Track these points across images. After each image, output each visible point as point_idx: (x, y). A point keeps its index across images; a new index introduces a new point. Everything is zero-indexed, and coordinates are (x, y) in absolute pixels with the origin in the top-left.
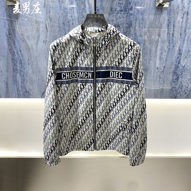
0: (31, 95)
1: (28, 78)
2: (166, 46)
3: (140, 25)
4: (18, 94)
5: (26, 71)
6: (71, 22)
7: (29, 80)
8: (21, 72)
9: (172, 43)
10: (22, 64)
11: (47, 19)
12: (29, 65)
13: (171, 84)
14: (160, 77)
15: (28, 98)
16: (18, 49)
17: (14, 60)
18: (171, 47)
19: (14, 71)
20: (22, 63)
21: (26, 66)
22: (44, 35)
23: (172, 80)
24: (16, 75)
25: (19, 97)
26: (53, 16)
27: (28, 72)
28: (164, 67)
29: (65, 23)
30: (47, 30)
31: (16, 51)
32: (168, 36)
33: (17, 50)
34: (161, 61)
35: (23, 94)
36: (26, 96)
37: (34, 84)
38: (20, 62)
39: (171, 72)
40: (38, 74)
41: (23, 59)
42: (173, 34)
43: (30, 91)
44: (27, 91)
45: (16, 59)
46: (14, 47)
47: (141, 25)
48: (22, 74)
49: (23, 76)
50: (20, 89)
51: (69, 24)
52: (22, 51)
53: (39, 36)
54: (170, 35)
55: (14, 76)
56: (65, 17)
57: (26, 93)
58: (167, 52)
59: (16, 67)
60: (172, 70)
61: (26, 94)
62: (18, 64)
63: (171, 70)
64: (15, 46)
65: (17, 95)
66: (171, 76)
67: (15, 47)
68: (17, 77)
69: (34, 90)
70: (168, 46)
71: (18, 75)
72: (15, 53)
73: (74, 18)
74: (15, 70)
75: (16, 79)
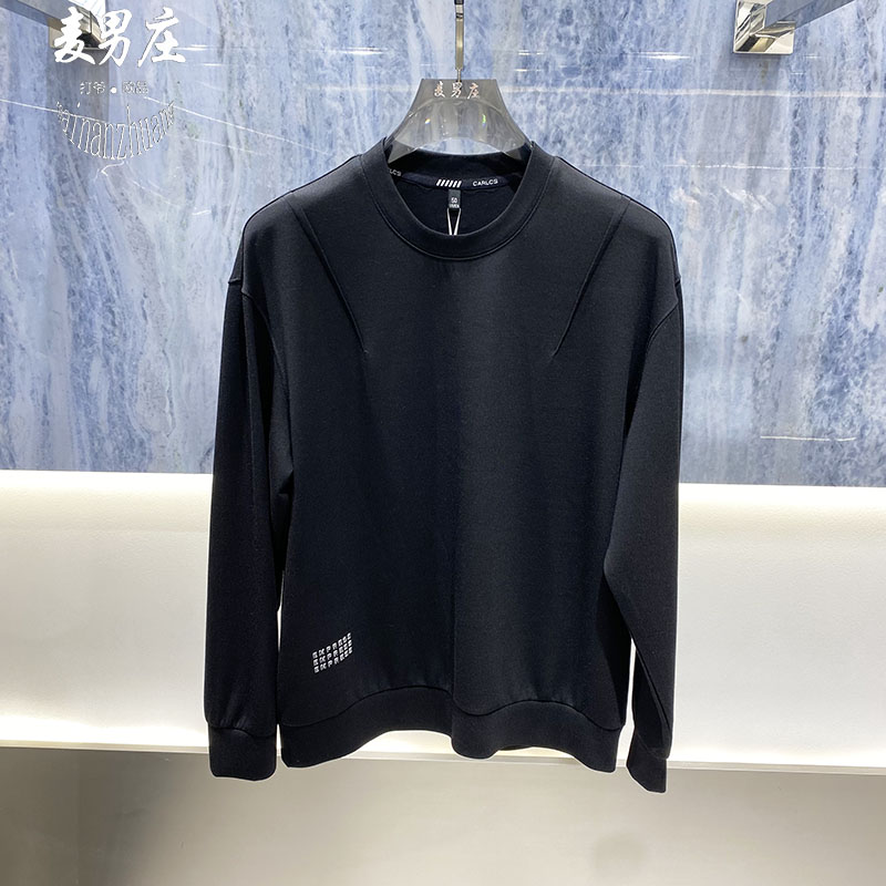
0: (151, 458)
1: (141, 381)
2: (787, 235)
3: (661, 138)
4: (92, 450)
5: (130, 347)
6: (341, 124)
7: (145, 389)
8: (108, 352)
9: (814, 219)
10: (112, 313)
11: (230, 112)
12: (146, 319)
13: (811, 414)
14: (756, 383)
15: (139, 471)
16: (99, 246)
17: (78, 295)
18: (808, 241)
19: (76, 348)
20: (116, 310)
21: (131, 322)
22: (216, 182)
23: (814, 394)
24: (88, 364)
25: (96, 468)
26: (255, 95)
27: (141, 353)
28: (777, 335)
29: (313, 129)
30: (232, 160)
31: (89, 257)
32: (795, 188)
33: (94, 251)
34: (761, 307)
35: (117, 452)
36: (129, 460)
37: (167, 409)
38: (103, 304)
39: (808, 358)
40: (185, 361)
41: (118, 293)
42: (817, 180)
43: (149, 439)
44: (136, 441)
45: (90, 291)
46: (80, 238)
47: (666, 138)
48: (114, 359)
49: (118, 372)
50: (103, 428)
51: (330, 132)
52: (116, 256)
53: (191, 190)
54: (802, 184)
55: (75, 371)
56: (314, 102)
57: (131, 447)
58: (789, 262)
59: (85, 328)
60: (814, 349)
61: (131, 454)
62: (95, 313)
63: (810, 348)
64: (85, 235)
65: (88, 459)
66: (812, 375)
67: (83, 238)
68: (90, 374)
69: (164, 435)
70: (794, 235)
71: (96, 365)
72: (85, 265)
73: (353, 105)
74: (82, 341)
75: (86, 384)
